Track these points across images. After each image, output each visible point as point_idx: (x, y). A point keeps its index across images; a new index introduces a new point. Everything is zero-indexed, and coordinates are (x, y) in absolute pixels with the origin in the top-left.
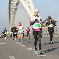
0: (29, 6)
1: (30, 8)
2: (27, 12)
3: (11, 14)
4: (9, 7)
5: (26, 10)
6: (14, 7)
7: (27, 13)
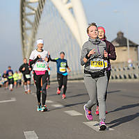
0: (71, 9)
1: (72, 12)
2: (64, 22)
3: (28, 29)
4: (22, 11)
5: (62, 18)
6: (34, 12)
7: (67, 26)
